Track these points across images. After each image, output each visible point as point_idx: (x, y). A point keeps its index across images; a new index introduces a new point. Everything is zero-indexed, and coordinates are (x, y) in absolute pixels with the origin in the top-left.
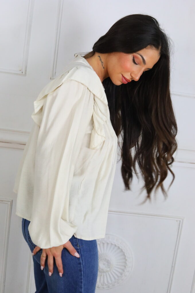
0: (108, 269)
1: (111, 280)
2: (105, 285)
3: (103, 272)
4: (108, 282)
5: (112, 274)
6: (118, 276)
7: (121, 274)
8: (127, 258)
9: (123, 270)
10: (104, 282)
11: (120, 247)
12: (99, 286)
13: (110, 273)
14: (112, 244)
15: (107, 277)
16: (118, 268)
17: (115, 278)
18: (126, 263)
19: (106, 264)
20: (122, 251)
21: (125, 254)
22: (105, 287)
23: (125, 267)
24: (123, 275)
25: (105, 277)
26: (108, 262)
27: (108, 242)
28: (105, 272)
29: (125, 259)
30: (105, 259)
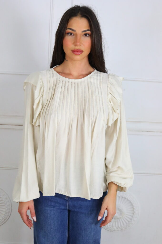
0: (121, 216)
1: (124, 225)
2: (119, 228)
3: (117, 219)
4: (121, 226)
5: (124, 220)
6: (129, 221)
7: (131, 219)
8: (134, 207)
9: (132, 217)
10: (118, 226)
11: (129, 199)
12: (115, 230)
13: (122, 219)
14: (122, 197)
15: (120, 222)
16: (128, 215)
17: (126, 223)
18: (134, 211)
19: (119, 212)
20: (130, 202)
21: (133, 204)
22: (119, 230)
23: (133, 214)
24: (132, 220)
25: (119, 222)
26: (121, 211)
27: (120, 196)
28: (119, 219)
29: (133, 208)
30: (118, 209)
